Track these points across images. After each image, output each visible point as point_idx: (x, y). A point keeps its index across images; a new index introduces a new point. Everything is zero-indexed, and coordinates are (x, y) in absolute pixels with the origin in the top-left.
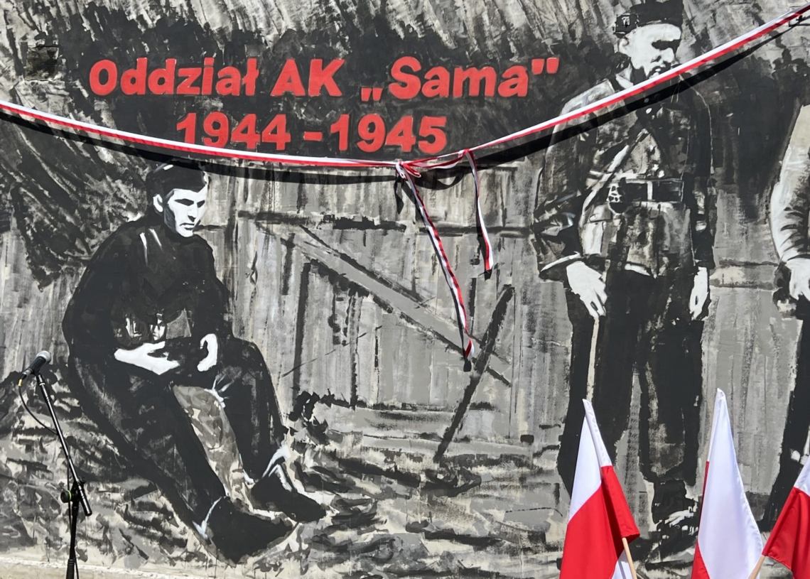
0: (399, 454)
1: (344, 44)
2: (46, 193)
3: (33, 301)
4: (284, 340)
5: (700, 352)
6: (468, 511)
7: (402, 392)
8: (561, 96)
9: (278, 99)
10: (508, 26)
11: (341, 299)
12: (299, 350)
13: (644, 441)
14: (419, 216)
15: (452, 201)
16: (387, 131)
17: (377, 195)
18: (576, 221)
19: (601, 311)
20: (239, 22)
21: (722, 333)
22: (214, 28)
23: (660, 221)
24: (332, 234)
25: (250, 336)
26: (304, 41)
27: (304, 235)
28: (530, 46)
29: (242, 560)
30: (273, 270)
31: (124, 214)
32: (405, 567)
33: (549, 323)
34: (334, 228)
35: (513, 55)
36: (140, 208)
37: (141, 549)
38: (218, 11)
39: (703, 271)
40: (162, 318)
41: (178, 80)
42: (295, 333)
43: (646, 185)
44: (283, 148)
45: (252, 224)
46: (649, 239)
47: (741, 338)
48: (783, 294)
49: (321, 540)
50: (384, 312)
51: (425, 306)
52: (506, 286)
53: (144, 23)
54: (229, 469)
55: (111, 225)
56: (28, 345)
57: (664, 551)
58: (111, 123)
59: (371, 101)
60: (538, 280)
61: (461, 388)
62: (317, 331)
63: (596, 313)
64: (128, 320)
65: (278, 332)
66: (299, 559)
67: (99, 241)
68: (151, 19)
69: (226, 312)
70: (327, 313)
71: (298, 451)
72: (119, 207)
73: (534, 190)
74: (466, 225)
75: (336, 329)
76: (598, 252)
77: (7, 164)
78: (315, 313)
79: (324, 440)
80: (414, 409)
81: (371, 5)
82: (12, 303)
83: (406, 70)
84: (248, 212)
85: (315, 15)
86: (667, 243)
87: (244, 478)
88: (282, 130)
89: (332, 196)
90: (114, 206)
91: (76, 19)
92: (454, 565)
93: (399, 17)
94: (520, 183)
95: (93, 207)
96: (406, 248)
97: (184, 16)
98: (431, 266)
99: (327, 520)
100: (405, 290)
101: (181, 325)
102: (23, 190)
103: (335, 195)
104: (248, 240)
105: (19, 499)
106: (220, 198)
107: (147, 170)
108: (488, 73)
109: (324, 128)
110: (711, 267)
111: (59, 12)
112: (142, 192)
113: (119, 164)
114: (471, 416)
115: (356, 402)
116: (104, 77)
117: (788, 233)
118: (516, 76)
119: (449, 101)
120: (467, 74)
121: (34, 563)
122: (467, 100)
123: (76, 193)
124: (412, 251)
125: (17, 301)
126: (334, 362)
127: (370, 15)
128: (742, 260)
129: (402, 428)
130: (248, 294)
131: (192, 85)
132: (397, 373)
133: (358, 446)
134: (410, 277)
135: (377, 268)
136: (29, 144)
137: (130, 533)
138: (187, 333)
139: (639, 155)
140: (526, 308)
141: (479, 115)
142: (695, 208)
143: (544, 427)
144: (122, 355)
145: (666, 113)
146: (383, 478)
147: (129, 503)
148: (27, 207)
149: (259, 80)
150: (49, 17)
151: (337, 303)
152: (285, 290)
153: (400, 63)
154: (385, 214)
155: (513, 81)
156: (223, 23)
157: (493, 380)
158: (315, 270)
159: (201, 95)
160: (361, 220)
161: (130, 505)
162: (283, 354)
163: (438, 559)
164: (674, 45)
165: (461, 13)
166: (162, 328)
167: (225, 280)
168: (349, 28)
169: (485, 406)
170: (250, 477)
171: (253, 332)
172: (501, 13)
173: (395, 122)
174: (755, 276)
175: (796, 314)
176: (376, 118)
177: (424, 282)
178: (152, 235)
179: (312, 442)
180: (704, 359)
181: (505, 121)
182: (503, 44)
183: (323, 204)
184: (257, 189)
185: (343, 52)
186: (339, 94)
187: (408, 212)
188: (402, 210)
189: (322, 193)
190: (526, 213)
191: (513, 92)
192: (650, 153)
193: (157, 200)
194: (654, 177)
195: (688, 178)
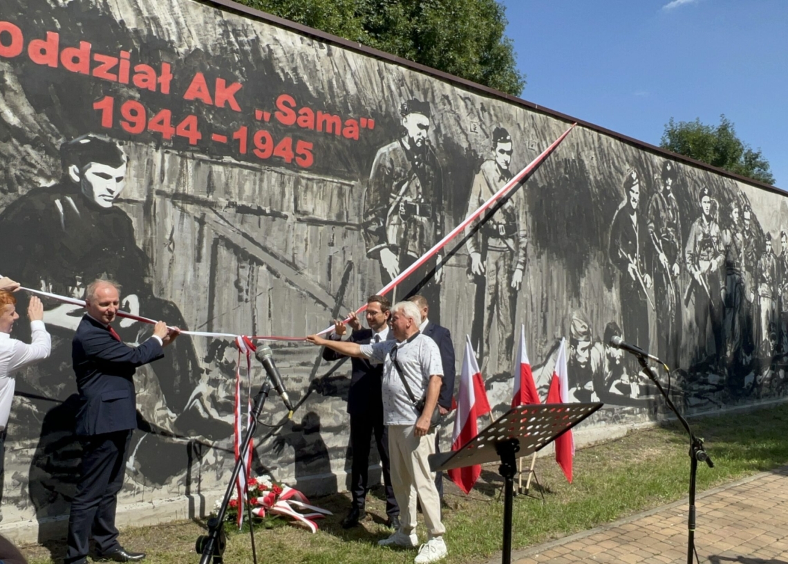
0: (286, 379)
1: (241, 72)
4: (198, 299)
5: (439, 301)
6: (330, 411)
7: (288, 335)
8: (376, 145)
9: (190, 102)
10: (347, 92)
11: (243, 267)
12: (211, 307)
14: (296, 211)
15: (317, 202)
16: (275, 145)
17: (268, 191)
18: (384, 223)
20: (153, 29)
21: (448, 291)
22: (130, 27)
23: (422, 227)
24: (235, 216)
25: (169, 296)
26: (210, 61)
27: (213, 215)
28: (359, 109)
29: (167, 481)
30: (189, 242)
31: (35, 179)
33: (372, 286)
34: (237, 212)
35: (350, 112)
36: (54, 175)
37: (65, 494)
38: (133, 13)
39: (440, 257)
40: (82, 280)
41: (94, 64)
42: (208, 294)
43: (415, 206)
44: (195, 143)
45: (168, 202)
46: (418, 237)
47: (455, 294)
48: (469, 271)
50: (275, 278)
51: (301, 274)
52: (349, 262)
54: (153, 408)
55: (20, 188)
58: (16, 87)
59: (262, 121)
60: (366, 259)
62: (226, 291)
64: (43, 282)
65: (193, 293)
66: (216, 469)
67: (5, 203)
69: (146, 276)
70: (233, 278)
71: (213, 386)
72: (28, 172)
73: (363, 201)
74: (325, 219)
75: (240, 290)
76: (395, 243)
79: (233, 375)
81: (262, 50)
83: (286, 104)
84: (164, 192)
85: (219, 43)
86: (425, 240)
87: (167, 415)
88: (194, 126)
89: (234, 187)
90: (23, 170)
93: (280, 65)
94: (355, 195)
96: (288, 232)
97: (99, 7)
98: (304, 246)
100: (288, 262)
103: (237, 187)
104: (165, 215)
106: (138, 176)
107: (61, 140)
108: (336, 119)
109: (228, 134)
110: (443, 256)
112: (56, 160)
113: (27, 129)
116: (5, 39)
117: (471, 239)
118: (352, 126)
119: (314, 133)
120: (324, 117)
122: (326, 135)
124: (292, 234)
126: (239, 315)
127: (261, 57)
129: (288, 360)
130: (166, 261)
131: (109, 71)
132: (284, 321)
133: (259, 377)
134: (291, 253)
135: (269, 245)
139: (413, 188)
140: (360, 276)
141: (332, 146)
142: (436, 222)
145: (424, 166)
147: (51, 455)
149: (173, 83)
151: (240, 270)
152: (198, 259)
153: (281, 99)
154: (274, 205)
155: (351, 128)
156: (138, 25)
158: (223, 243)
159: (117, 82)
160: (256, 208)
161: (52, 457)
162: (198, 310)
163: (313, 446)
164: (426, 128)
165: (320, 74)
166: (82, 290)
167: (144, 248)
168: (244, 61)
170: (173, 412)
171: (171, 292)
172: (344, 82)
173: (280, 140)
174: (460, 261)
175: (474, 281)
176: (266, 133)
177: (300, 257)
178: (68, 203)
179: (224, 378)
180: (441, 306)
181: (347, 153)
182: (345, 103)
183: (227, 192)
184: (172, 174)
185: (241, 79)
186: (239, 110)
187: (289, 206)
188: (285, 205)
189: (227, 184)
190: (359, 215)
191: (350, 136)
192: (418, 188)
193: (73, 171)
194: (419, 202)
195: (433, 204)
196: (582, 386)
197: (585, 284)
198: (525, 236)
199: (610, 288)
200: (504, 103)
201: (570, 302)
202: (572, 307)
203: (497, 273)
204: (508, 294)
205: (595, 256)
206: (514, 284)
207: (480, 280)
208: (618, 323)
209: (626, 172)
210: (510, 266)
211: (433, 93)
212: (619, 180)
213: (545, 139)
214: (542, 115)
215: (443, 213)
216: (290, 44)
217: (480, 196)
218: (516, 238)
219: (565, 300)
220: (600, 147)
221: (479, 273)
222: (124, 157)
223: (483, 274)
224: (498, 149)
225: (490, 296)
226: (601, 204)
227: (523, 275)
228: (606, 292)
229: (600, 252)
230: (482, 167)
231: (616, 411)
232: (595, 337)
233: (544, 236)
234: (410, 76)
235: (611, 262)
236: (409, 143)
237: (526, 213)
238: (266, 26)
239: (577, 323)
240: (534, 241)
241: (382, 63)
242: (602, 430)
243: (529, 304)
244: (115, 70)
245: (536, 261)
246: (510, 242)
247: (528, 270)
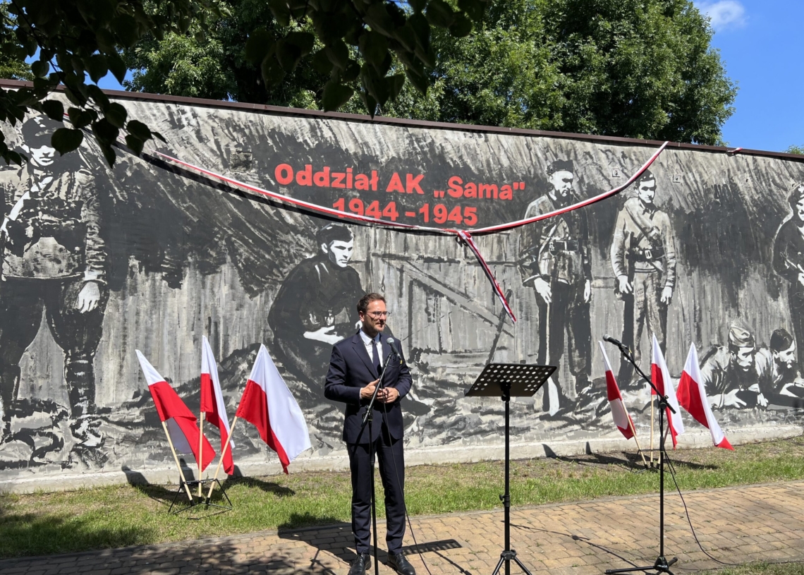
0: (465, 375)
1: (423, 167)
2: (251, 241)
3: (247, 306)
4: (402, 321)
5: (589, 317)
7: (464, 344)
8: (527, 201)
9: (391, 193)
10: (502, 166)
11: (430, 299)
12: (410, 326)
13: (570, 357)
14: (467, 257)
16: (448, 214)
17: (445, 246)
18: (537, 259)
19: (550, 301)
20: (365, 150)
21: (597, 308)
22: (351, 152)
23: (570, 259)
24: (423, 265)
26: (402, 163)
27: (409, 266)
28: (512, 176)
30: (394, 284)
31: (304, 254)
32: (472, 431)
33: (528, 307)
34: (424, 262)
35: (504, 180)
36: (314, 250)
37: (329, 444)
38: (353, 143)
39: (588, 281)
40: (332, 313)
41: (332, 180)
42: (408, 318)
43: (563, 243)
44: (395, 220)
45: (380, 260)
46: (567, 267)
47: (604, 310)
48: (617, 291)
49: (429, 424)
50: (452, 305)
51: (472, 301)
52: (509, 290)
53: (308, 145)
55: (296, 260)
56: (245, 333)
57: (582, 406)
59: (439, 198)
61: (492, 340)
62: (419, 316)
63: (548, 301)
64: (310, 315)
65: (398, 317)
66: (418, 435)
68: (312, 143)
70: (424, 306)
72: (300, 250)
73: (518, 244)
74: (489, 260)
75: (429, 314)
76: (547, 273)
77: (220, 222)
78: (418, 306)
79: (427, 372)
80: (471, 352)
81: (436, 149)
82: (231, 308)
83: (455, 183)
84: (377, 254)
85: (407, 150)
86: (574, 269)
88: (393, 209)
90: (297, 250)
91: (262, 138)
92: (494, 426)
93: (450, 156)
94: (511, 241)
95: (283, 250)
96: (461, 272)
97: (333, 143)
98: (473, 281)
99: (432, 413)
100: (462, 293)
101: (343, 316)
102: (233, 239)
103: (423, 245)
104: (378, 269)
105: (246, 426)
106: (361, 246)
107: (316, 229)
108: (494, 187)
109: (416, 210)
110: (591, 280)
111: (251, 132)
113: (298, 225)
114: (497, 353)
115: (442, 351)
116: (284, 174)
117: (617, 265)
118: (507, 190)
119: (477, 200)
120: (484, 187)
121: (262, 463)
122: (486, 200)
123: (271, 242)
124: (463, 274)
125: (235, 307)
126: (429, 331)
127: (436, 153)
128: (602, 276)
129: (465, 362)
131: (341, 182)
132: (461, 335)
133: (445, 373)
134: (464, 287)
135: (447, 282)
136: (236, 210)
137: (321, 436)
138: (347, 320)
139: (560, 230)
140: (518, 300)
141: (491, 207)
142: (583, 254)
143: (530, 356)
144: (308, 335)
146: (458, 388)
147: (319, 419)
148: (237, 250)
149: (379, 183)
150: (244, 135)
151: (429, 301)
152: (401, 295)
153: (452, 180)
154: (450, 255)
155: (505, 192)
156: (356, 150)
157: (506, 335)
158: (416, 284)
159: (346, 188)
160: (437, 258)
162: (402, 328)
163: (487, 424)
164: (571, 181)
165: (479, 157)
166: (332, 319)
168: (425, 159)
169: (503, 348)
172: (498, 159)
173: (452, 209)
174: (607, 283)
175: (622, 299)
176: (442, 206)
177: (470, 289)
178: (322, 267)
179: (421, 374)
180: (591, 320)
181: (503, 211)
182: (500, 175)
183: (417, 249)
184: (381, 241)
185: (423, 171)
186: (422, 192)
187: (460, 255)
188: (458, 253)
189: (417, 244)
190: (515, 255)
191: (506, 197)
192: (565, 229)
193: (324, 247)
194: (567, 240)
195: (580, 240)
196: (746, 387)
197: (745, 295)
198: (674, 258)
199: (775, 297)
200: (645, 148)
201: (727, 313)
202: (730, 316)
203: (645, 291)
204: (658, 308)
205: (755, 269)
206: (663, 299)
207: (628, 298)
208: (787, 330)
209: (790, 187)
210: (659, 284)
211: (575, 152)
212: (783, 196)
213: (691, 171)
214: (686, 151)
215: (590, 246)
216: (456, 139)
217: (624, 228)
218: (663, 260)
219: (721, 312)
220: (756, 168)
221: (627, 292)
222: (352, 235)
223: (630, 293)
224: (640, 187)
225: (639, 311)
226: (761, 221)
227: (673, 291)
228: (770, 301)
229: (761, 265)
230: (625, 204)
231: (789, 412)
232: (759, 342)
233: (694, 255)
234: (554, 143)
235: (775, 273)
236: (556, 195)
237: (673, 238)
238: (438, 131)
239: (736, 331)
240: (683, 261)
241: (529, 138)
242: (771, 429)
243: (681, 316)
244: (344, 181)
245: (686, 278)
246: (658, 264)
247: (678, 286)
